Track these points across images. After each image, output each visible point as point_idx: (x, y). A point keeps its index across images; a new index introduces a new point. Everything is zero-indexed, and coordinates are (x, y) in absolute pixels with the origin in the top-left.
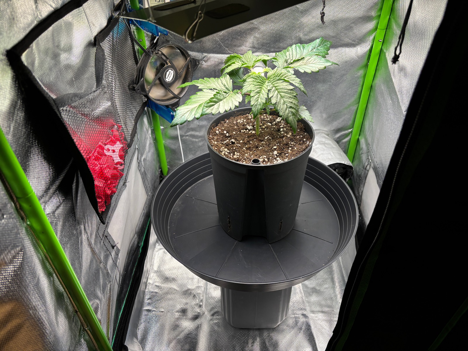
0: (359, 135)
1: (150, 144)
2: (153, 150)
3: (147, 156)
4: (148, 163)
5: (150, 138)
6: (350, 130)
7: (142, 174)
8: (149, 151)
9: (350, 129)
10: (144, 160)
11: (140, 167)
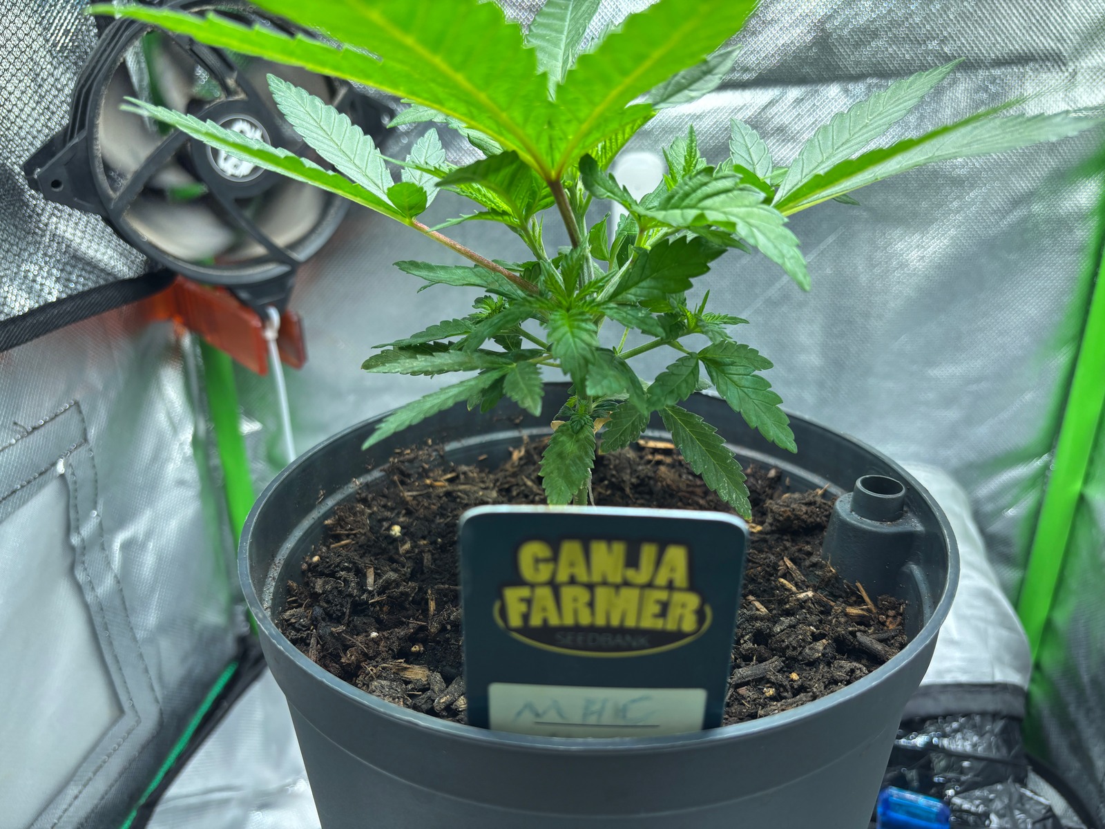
0: (1087, 479)
6: (1038, 463)
9: (1040, 455)
11: (85, 569)
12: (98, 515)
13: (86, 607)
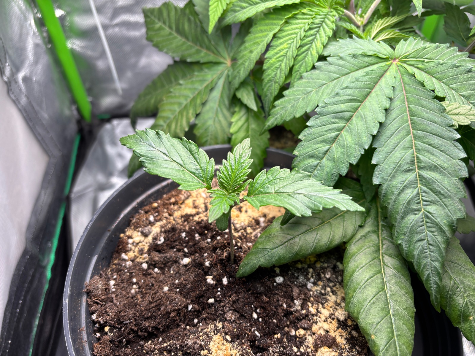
1: (36, 46)
2: (45, 59)
3: (31, 72)
4: (36, 87)
5: (34, 33)
7: (23, 111)
8: (36, 62)
10: (25, 79)
11: (13, 93)
12: (8, 65)
13: (20, 110)
